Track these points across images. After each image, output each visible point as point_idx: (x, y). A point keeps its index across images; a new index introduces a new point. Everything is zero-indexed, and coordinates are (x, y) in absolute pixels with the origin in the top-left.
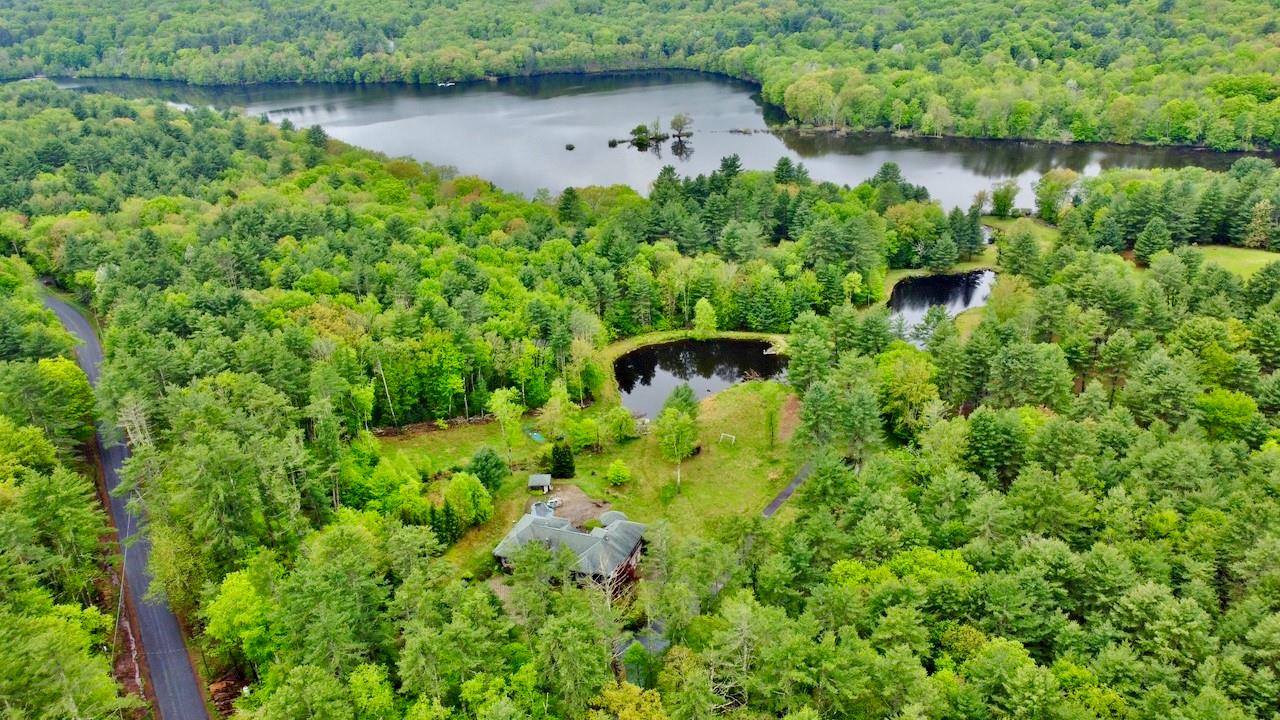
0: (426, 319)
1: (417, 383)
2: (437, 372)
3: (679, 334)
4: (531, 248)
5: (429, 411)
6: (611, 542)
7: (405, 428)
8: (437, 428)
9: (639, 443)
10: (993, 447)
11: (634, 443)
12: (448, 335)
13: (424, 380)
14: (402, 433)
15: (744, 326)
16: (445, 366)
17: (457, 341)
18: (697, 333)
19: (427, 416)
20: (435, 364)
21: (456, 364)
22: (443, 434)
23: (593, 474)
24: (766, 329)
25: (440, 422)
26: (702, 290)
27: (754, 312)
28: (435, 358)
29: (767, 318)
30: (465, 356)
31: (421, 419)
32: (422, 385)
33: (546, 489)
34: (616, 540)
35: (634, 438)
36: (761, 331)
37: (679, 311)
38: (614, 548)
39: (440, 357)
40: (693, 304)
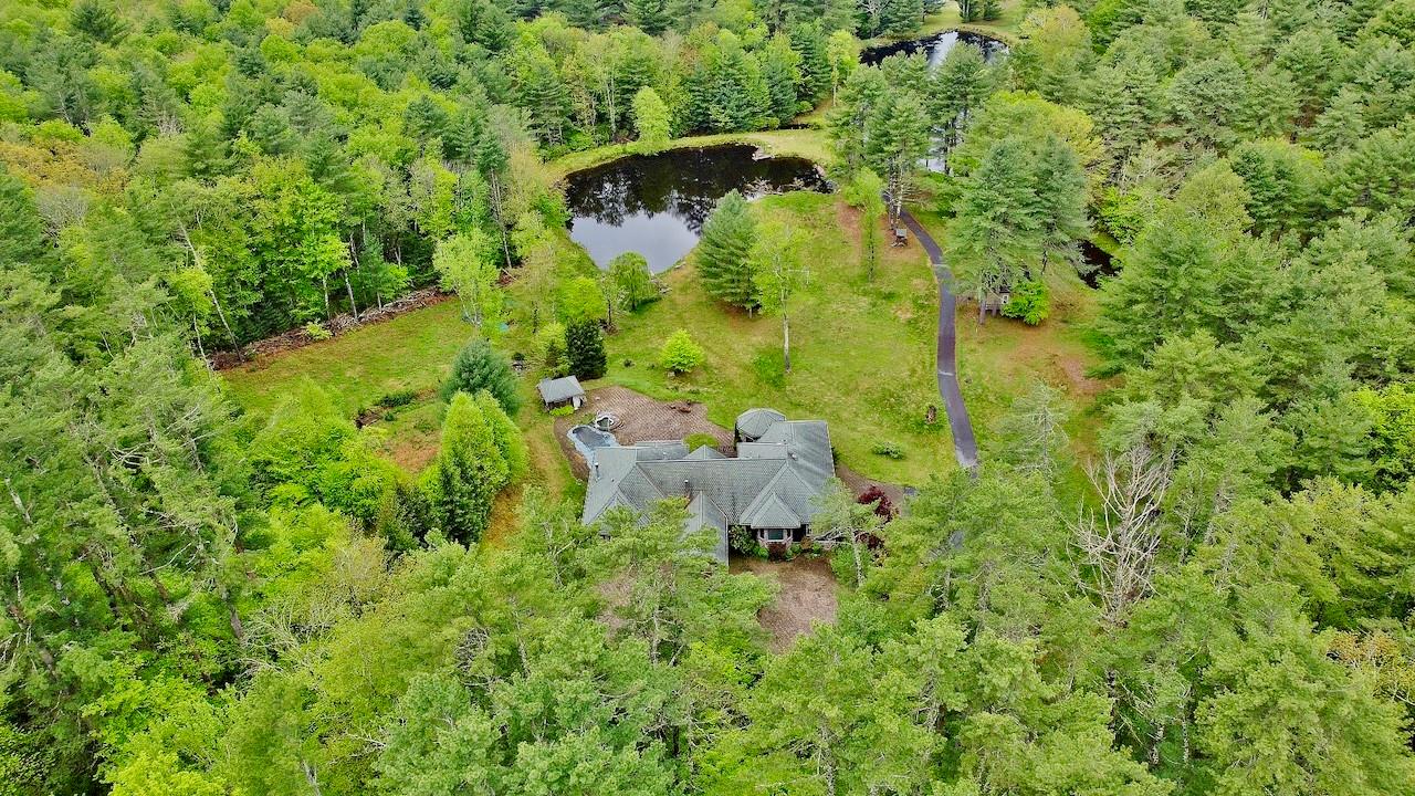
0: (243, 142)
1: (255, 264)
2: (292, 235)
3: (613, 151)
4: (344, 40)
5: (286, 314)
6: (801, 461)
7: (251, 348)
8: (310, 339)
9: (664, 305)
10: (1271, 200)
11: (656, 307)
12: (297, 164)
13: (268, 256)
14: (248, 360)
15: (705, 128)
16: (308, 222)
17: (319, 171)
18: (645, 146)
19: (285, 323)
20: (289, 221)
21: (331, 215)
22: (324, 348)
23: (628, 364)
24: (740, 127)
25: (314, 328)
26: (636, 78)
27: (719, 102)
28: (285, 209)
29: (739, 108)
30: (342, 198)
31: (274, 330)
32: (263, 267)
33: (577, 403)
34: (805, 457)
35: (652, 301)
36: (730, 131)
37: (601, 118)
38: (807, 469)
39: (294, 204)
40: (625, 102)
